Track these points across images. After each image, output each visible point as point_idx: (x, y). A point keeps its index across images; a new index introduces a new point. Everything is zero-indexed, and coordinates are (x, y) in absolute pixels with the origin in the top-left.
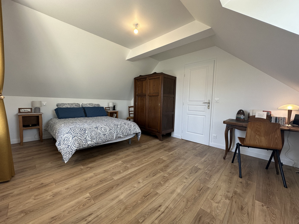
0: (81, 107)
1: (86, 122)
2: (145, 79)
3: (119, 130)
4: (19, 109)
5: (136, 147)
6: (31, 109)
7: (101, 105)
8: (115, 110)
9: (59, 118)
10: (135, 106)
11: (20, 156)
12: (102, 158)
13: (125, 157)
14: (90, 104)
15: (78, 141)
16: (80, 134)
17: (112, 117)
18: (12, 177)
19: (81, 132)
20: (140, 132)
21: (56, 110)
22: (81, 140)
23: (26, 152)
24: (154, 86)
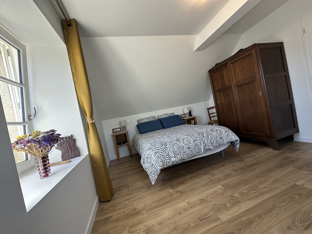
0: (157, 119)
1: (165, 134)
2: (225, 66)
3: (206, 140)
4: (113, 130)
5: (236, 162)
6: (120, 128)
7: (176, 114)
8: (192, 116)
9: (141, 134)
10: (217, 106)
11: (117, 172)
12: (192, 178)
13: (225, 179)
14: (164, 115)
15: (161, 158)
16: (162, 149)
17: (190, 124)
18: (113, 195)
19: (162, 147)
20: (237, 140)
21: (137, 126)
22: (164, 157)
23: (121, 168)
24: (243, 69)
